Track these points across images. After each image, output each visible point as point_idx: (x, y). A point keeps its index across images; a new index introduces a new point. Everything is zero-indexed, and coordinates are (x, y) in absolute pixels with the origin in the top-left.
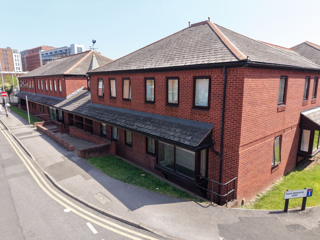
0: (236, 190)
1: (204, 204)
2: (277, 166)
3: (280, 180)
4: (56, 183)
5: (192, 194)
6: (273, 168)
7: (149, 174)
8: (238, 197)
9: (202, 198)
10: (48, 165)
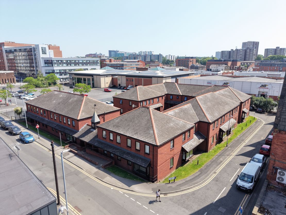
0: (157, 178)
1: (148, 183)
2: (172, 167)
3: (174, 171)
4: (102, 180)
5: (145, 180)
6: (170, 168)
7: (131, 174)
8: (158, 180)
9: (148, 181)
10: (93, 173)
